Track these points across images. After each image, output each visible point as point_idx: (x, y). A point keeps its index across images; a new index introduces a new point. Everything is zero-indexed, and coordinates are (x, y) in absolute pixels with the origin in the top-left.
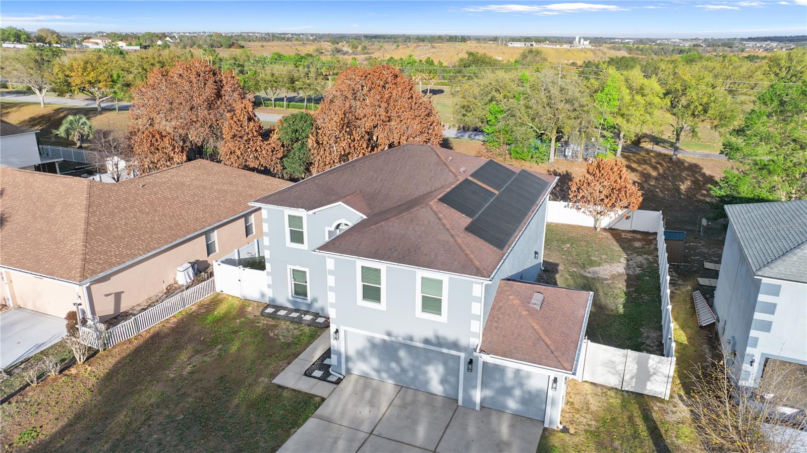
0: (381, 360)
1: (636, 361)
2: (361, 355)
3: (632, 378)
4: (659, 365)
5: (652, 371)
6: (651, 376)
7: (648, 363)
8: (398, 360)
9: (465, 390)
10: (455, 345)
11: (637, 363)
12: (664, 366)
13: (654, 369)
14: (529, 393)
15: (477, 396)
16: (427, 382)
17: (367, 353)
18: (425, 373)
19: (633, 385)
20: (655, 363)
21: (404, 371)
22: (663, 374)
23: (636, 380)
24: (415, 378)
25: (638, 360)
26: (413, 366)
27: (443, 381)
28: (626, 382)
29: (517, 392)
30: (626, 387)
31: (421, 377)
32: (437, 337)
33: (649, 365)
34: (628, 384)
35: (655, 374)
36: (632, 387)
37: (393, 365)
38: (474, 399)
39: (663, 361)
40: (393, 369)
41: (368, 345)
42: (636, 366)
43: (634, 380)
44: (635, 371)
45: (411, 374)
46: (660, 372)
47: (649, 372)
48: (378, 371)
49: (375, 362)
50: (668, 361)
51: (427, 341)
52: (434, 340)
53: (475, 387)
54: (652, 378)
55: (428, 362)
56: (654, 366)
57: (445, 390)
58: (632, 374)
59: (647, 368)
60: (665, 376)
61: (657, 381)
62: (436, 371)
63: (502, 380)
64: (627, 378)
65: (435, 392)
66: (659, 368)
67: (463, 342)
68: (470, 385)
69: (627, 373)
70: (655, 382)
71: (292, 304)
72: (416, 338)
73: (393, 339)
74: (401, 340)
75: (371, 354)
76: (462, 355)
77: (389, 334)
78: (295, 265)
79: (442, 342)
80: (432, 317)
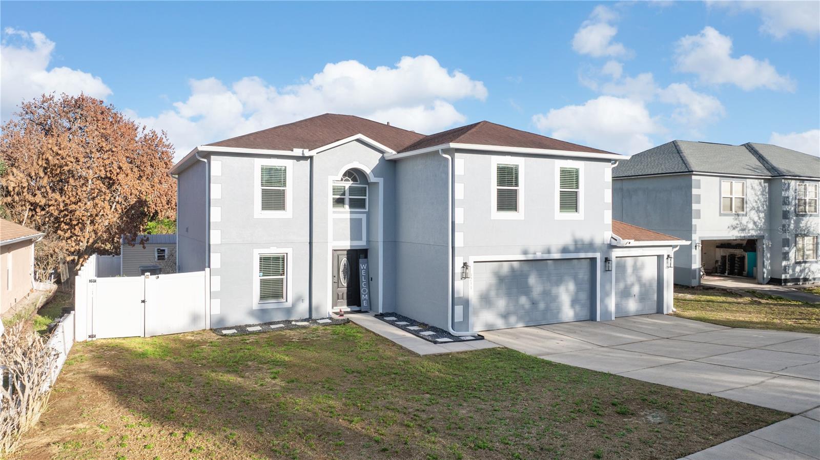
0: (509, 297)
2: (486, 300)
8: (528, 291)
9: (602, 301)
10: (591, 247)
14: (644, 285)
15: (612, 304)
16: (558, 311)
17: (493, 293)
18: (556, 298)
21: (534, 304)
24: (547, 309)
26: (543, 293)
27: (574, 303)
29: (636, 289)
31: (553, 306)
32: (576, 242)
37: (523, 300)
38: (609, 309)
40: (523, 306)
41: (493, 281)
48: (505, 316)
49: (502, 303)
51: (565, 250)
52: (572, 248)
53: (610, 292)
55: (559, 282)
57: (576, 314)
62: (567, 290)
63: (625, 278)
65: (567, 320)
67: (598, 241)
68: (605, 292)
71: (258, 317)
72: (553, 249)
73: (530, 257)
74: (539, 256)
75: (497, 295)
76: (598, 255)
77: (525, 253)
78: (269, 248)
79: (579, 246)
80: (569, 216)
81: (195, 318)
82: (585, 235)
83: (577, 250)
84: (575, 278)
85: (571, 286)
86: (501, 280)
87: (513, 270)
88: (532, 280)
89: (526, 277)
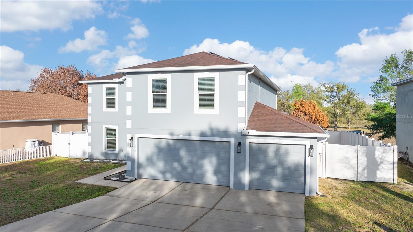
0: (166, 161)
1: (365, 154)
2: (150, 160)
3: (364, 170)
4: (384, 155)
5: (379, 160)
6: (379, 165)
7: (374, 154)
8: (179, 159)
9: (236, 174)
10: (226, 133)
11: (366, 156)
12: (388, 154)
13: (381, 159)
14: (289, 168)
15: (246, 177)
16: (203, 176)
17: (155, 158)
18: (201, 167)
19: (366, 176)
20: (380, 153)
21: (184, 168)
22: (388, 162)
23: (368, 171)
24: (194, 173)
25: (367, 153)
26: (191, 162)
27: (216, 172)
28: (359, 174)
29: (279, 170)
30: (360, 178)
31: (198, 172)
32: (212, 130)
33: (376, 156)
34: (362, 175)
35: (381, 163)
36: (365, 177)
37: (176, 165)
38: (243, 182)
39: (387, 150)
40: (175, 169)
41: (155, 150)
42: (366, 159)
43: (366, 171)
44: (365, 163)
45: (190, 170)
46: (386, 161)
47: (377, 162)
48: (163, 173)
49: (161, 165)
50: (391, 150)
51: (202, 134)
52: (209, 133)
53: (243, 169)
54: (380, 167)
55: (204, 156)
56: (380, 156)
57: (218, 181)
58: (364, 166)
59: (375, 159)
60: (391, 164)
61: (384, 169)
62: (211, 162)
63: (265, 161)
64: (360, 170)
65: (211, 183)
66: (385, 157)
67: (232, 129)
68: (239, 168)
69: (359, 166)
70: (382, 170)
71: (104, 156)
72: (193, 133)
73: (175, 137)
74: (181, 137)
75: (158, 158)
76: (232, 140)
77: (172, 134)
78: (109, 125)
79: (214, 132)
80: (206, 111)
81: (84, 153)
82: (221, 125)
83: (213, 135)
84: (218, 155)
85: (214, 160)
86: (160, 150)
87: (168, 145)
88: (183, 153)
89: (178, 150)
